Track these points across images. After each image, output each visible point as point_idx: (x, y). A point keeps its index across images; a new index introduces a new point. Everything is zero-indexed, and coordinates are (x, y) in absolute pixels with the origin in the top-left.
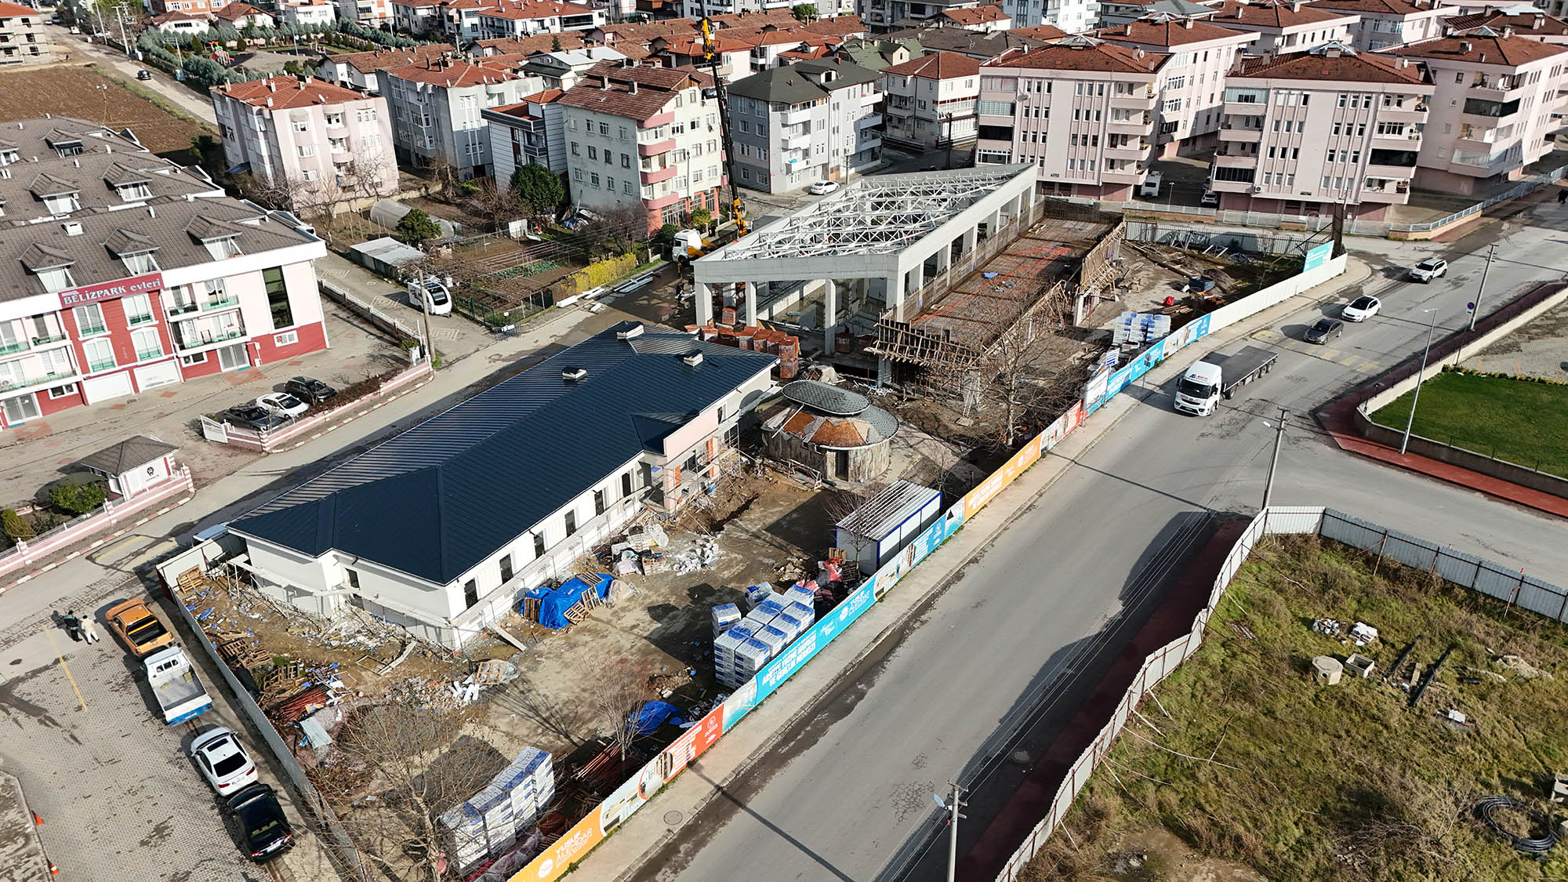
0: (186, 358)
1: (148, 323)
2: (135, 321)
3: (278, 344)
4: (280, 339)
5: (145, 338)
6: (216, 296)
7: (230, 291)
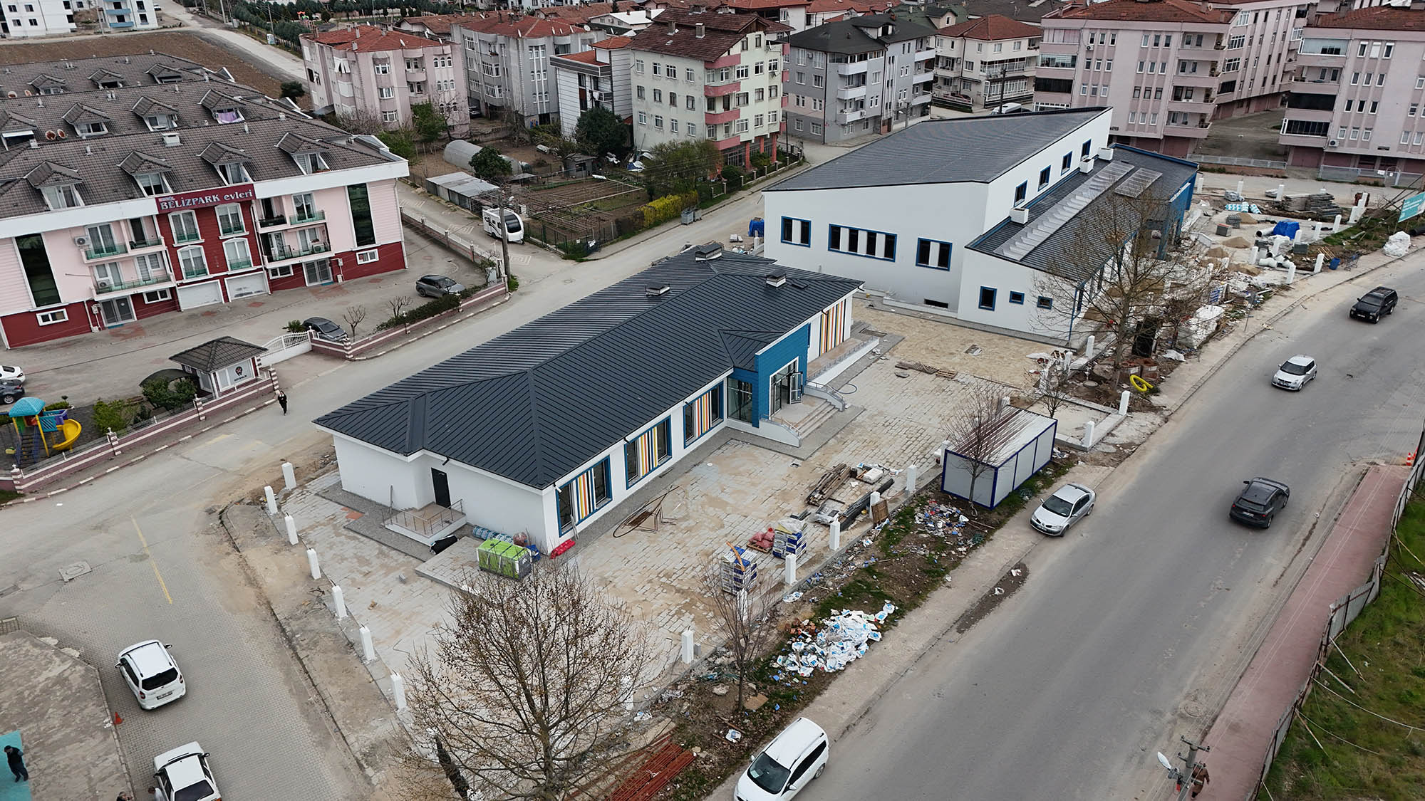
0: (274, 272)
1: (240, 233)
2: (228, 230)
3: (360, 262)
5: (236, 248)
6: (304, 211)
7: (317, 207)
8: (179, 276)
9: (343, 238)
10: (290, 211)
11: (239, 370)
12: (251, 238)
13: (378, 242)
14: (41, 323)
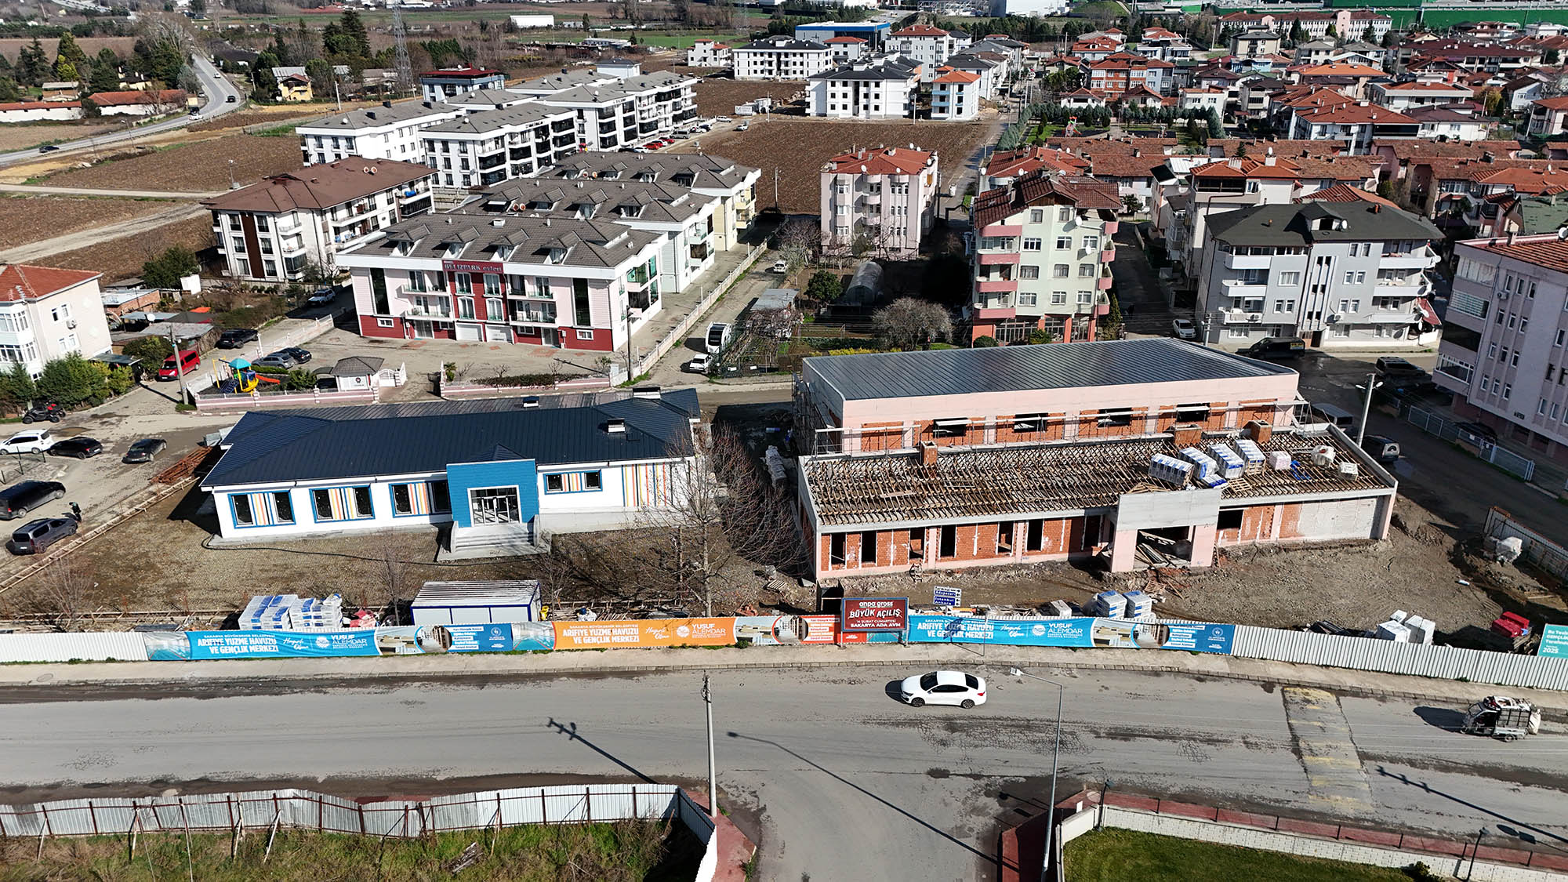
0: (522, 328)
1: (497, 296)
2: (490, 292)
3: (579, 337)
5: (495, 305)
6: (542, 290)
7: (552, 289)
8: (457, 316)
9: (566, 317)
10: (531, 288)
11: (358, 381)
12: (504, 299)
13: (592, 326)
14: (379, 325)
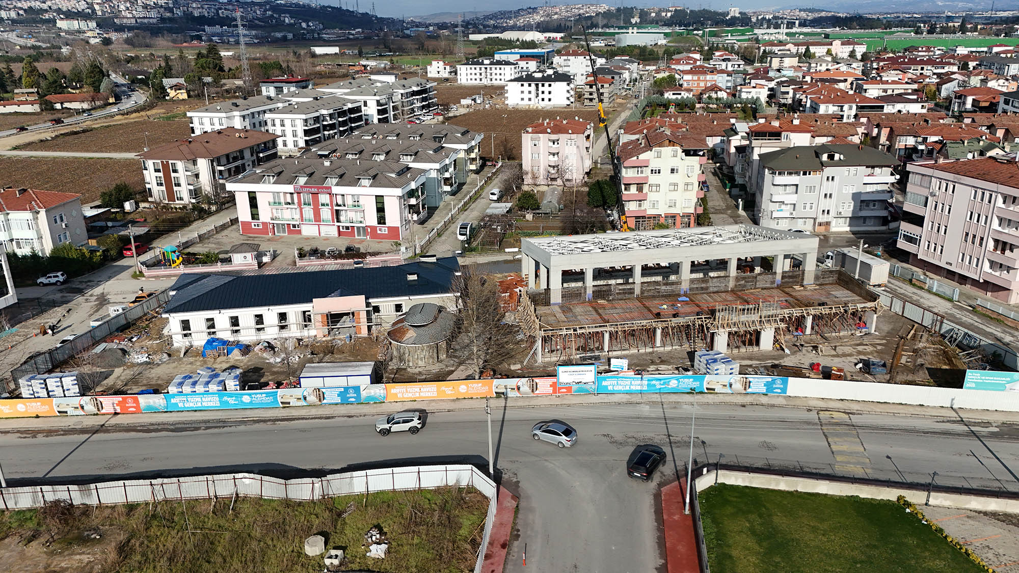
1: (327, 207)
2: (323, 205)
3: (379, 232)
4: (380, 230)
5: (326, 213)
6: (357, 204)
7: (361, 203)
8: (302, 221)
9: (371, 219)
10: (349, 201)
11: (245, 257)
12: (332, 209)
13: (387, 225)
14: (253, 227)
